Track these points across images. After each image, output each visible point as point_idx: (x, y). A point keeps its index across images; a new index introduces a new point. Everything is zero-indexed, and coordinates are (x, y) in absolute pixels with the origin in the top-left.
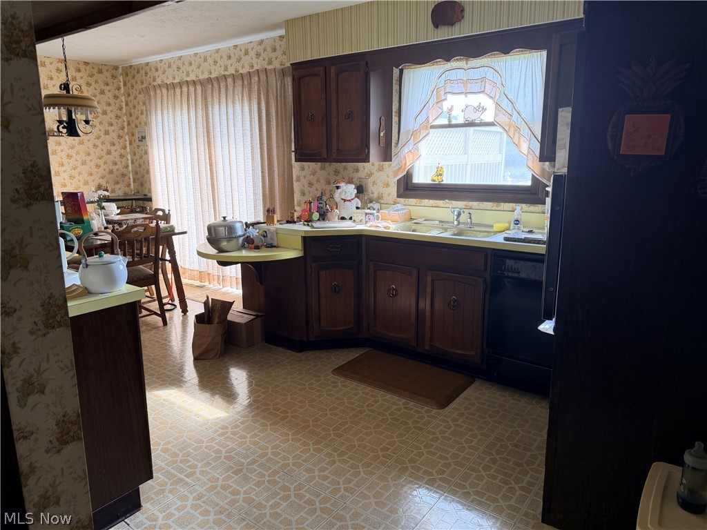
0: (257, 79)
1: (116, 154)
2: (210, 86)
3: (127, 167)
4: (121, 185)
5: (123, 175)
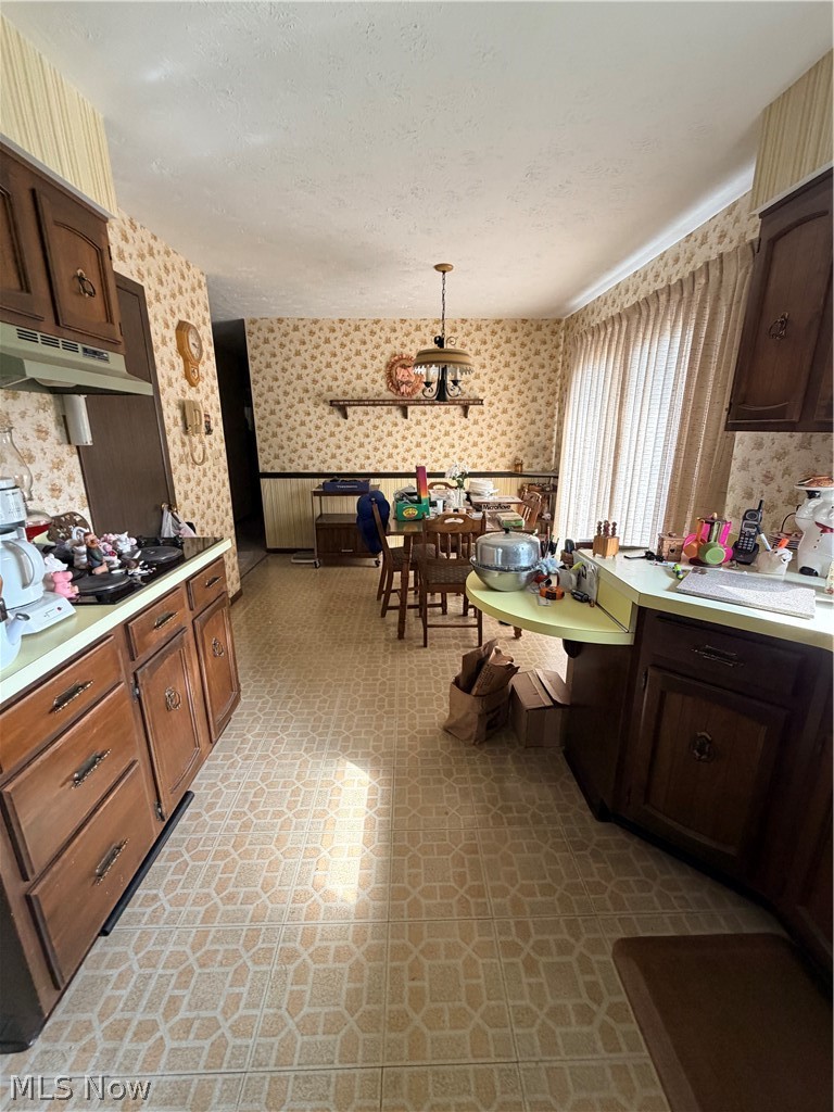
0: (703, 281)
1: (541, 424)
2: (637, 316)
3: (551, 438)
4: (540, 460)
5: (545, 448)
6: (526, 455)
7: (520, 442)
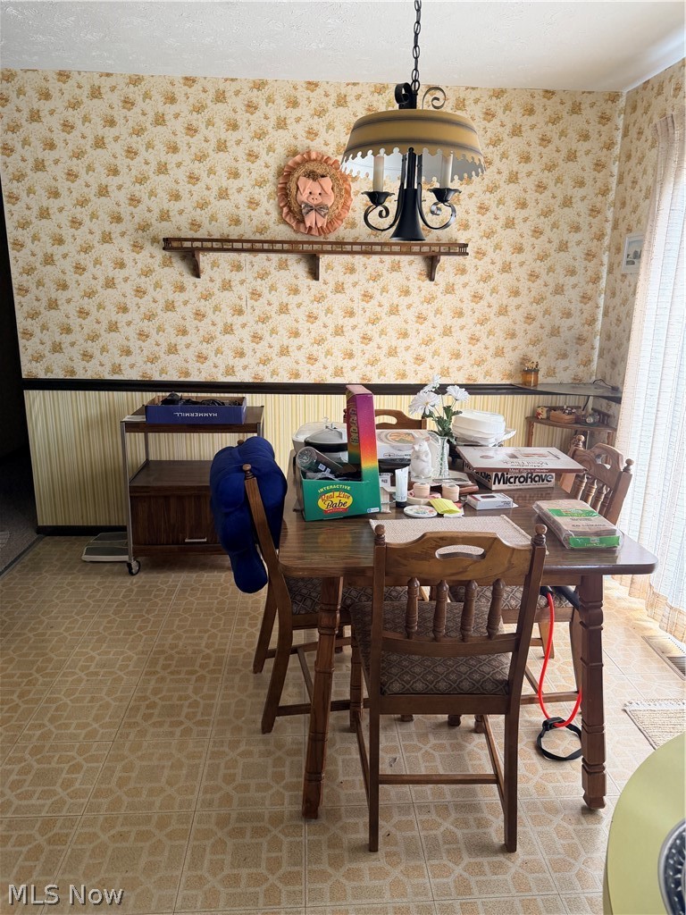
1: (574, 295)
3: (591, 322)
6: (542, 353)
7: (533, 328)
